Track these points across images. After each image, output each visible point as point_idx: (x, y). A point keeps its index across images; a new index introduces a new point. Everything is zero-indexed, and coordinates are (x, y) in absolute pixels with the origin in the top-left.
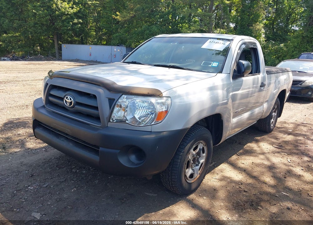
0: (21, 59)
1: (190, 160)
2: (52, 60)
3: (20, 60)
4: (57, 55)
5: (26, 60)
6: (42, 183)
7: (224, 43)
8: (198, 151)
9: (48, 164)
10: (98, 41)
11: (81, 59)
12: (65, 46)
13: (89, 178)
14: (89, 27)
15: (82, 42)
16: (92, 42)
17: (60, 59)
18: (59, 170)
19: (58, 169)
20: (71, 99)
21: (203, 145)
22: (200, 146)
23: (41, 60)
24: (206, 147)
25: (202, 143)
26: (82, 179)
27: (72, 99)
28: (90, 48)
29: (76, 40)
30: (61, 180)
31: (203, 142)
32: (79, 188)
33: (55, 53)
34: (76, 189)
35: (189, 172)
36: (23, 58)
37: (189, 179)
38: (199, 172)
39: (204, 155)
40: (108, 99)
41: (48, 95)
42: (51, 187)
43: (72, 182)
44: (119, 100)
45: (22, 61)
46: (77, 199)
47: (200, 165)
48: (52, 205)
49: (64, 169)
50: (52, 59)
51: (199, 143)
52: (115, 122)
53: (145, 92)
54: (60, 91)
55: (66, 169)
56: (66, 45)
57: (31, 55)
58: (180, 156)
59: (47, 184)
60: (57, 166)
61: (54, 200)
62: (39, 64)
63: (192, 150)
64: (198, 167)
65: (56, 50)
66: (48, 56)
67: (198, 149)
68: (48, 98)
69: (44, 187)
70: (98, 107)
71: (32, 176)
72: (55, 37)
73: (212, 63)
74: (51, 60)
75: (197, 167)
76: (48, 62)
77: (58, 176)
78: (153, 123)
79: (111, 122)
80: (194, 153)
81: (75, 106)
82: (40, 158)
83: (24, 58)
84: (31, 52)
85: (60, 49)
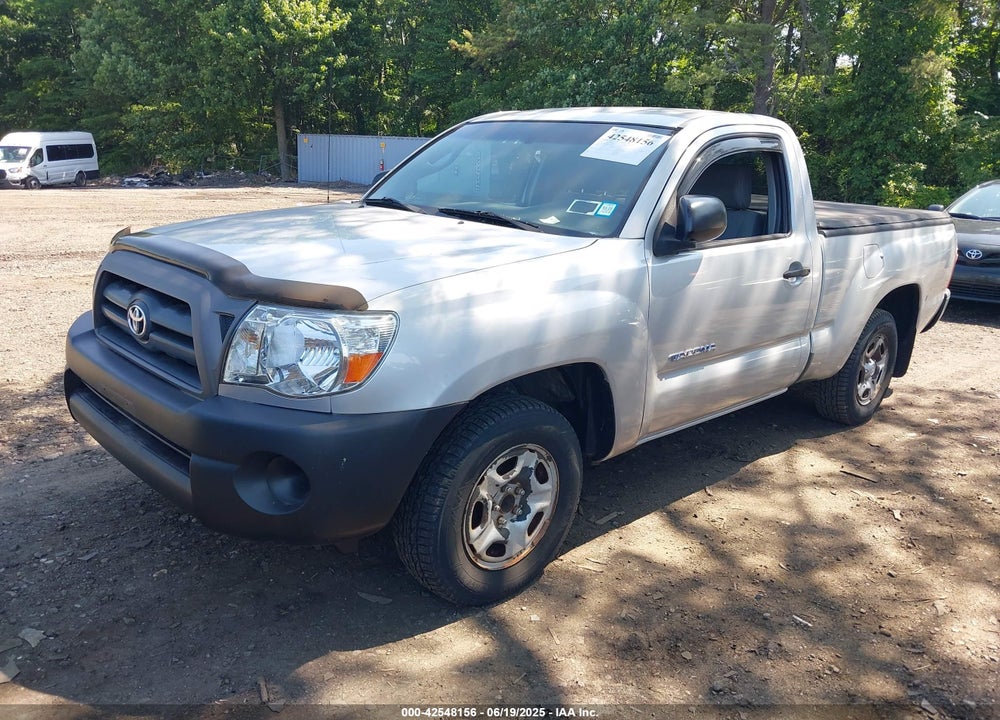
0: (181, 181)
1: (485, 500)
2: (268, 185)
3: (175, 186)
4: (284, 168)
5: (193, 186)
6: (82, 549)
7: (652, 139)
8: (515, 474)
9: (121, 496)
10: (407, 122)
11: (355, 181)
12: (306, 141)
13: (218, 542)
14: (383, 80)
15: (362, 128)
16: (391, 126)
17: (293, 181)
18: (144, 514)
19: (141, 512)
20: (140, 315)
21: (540, 456)
22: (527, 460)
23: (234, 182)
24: (551, 463)
25: (531, 451)
26: (196, 542)
27: (144, 316)
28: (382, 144)
29: (342, 123)
30: (137, 545)
31: (538, 450)
32: (178, 568)
33: (277, 161)
34: (166, 571)
35: (485, 536)
36: (186, 180)
37: (485, 556)
38: (528, 539)
39: (547, 486)
40: (218, 316)
41: (100, 300)
42: (100, 563)
43: (166, 549)
44: (246, 320)
45: (181, 187)
46: (159, 600)
47: (530, 518)
48: (83, 612)
49: (159, 513)
50: (269, 180)
51: (521, 451)
52: (240, 385)
53: (317, 297)
54: (124, 291)
55: (165, 513)
56: (309, 136)
57: (208, 167)
58: (442, 486)
59: (94, 554)
60: (143, 504)
61: (94, 599)
62: (227, 197)
63: (492, 473)
64: (524, 524)
65: (281, 152)
66: (256, 172)
67: (517, 470)
68: (101, 310)
69: (82, 561)
70: (191, 338)
71: (63, 529)
72: (279, 113)
73: (600, 203)
74: (265, 185)
75: (518, 523)
76: (255, 189)
77: (136, 532)
78: (336, 390)
79: (226, 383)
80: (500, 479)
81: (151, 335)
82: (105, 479)
83: (189, 177)
84: (209, 160)
85: (293, 150)
